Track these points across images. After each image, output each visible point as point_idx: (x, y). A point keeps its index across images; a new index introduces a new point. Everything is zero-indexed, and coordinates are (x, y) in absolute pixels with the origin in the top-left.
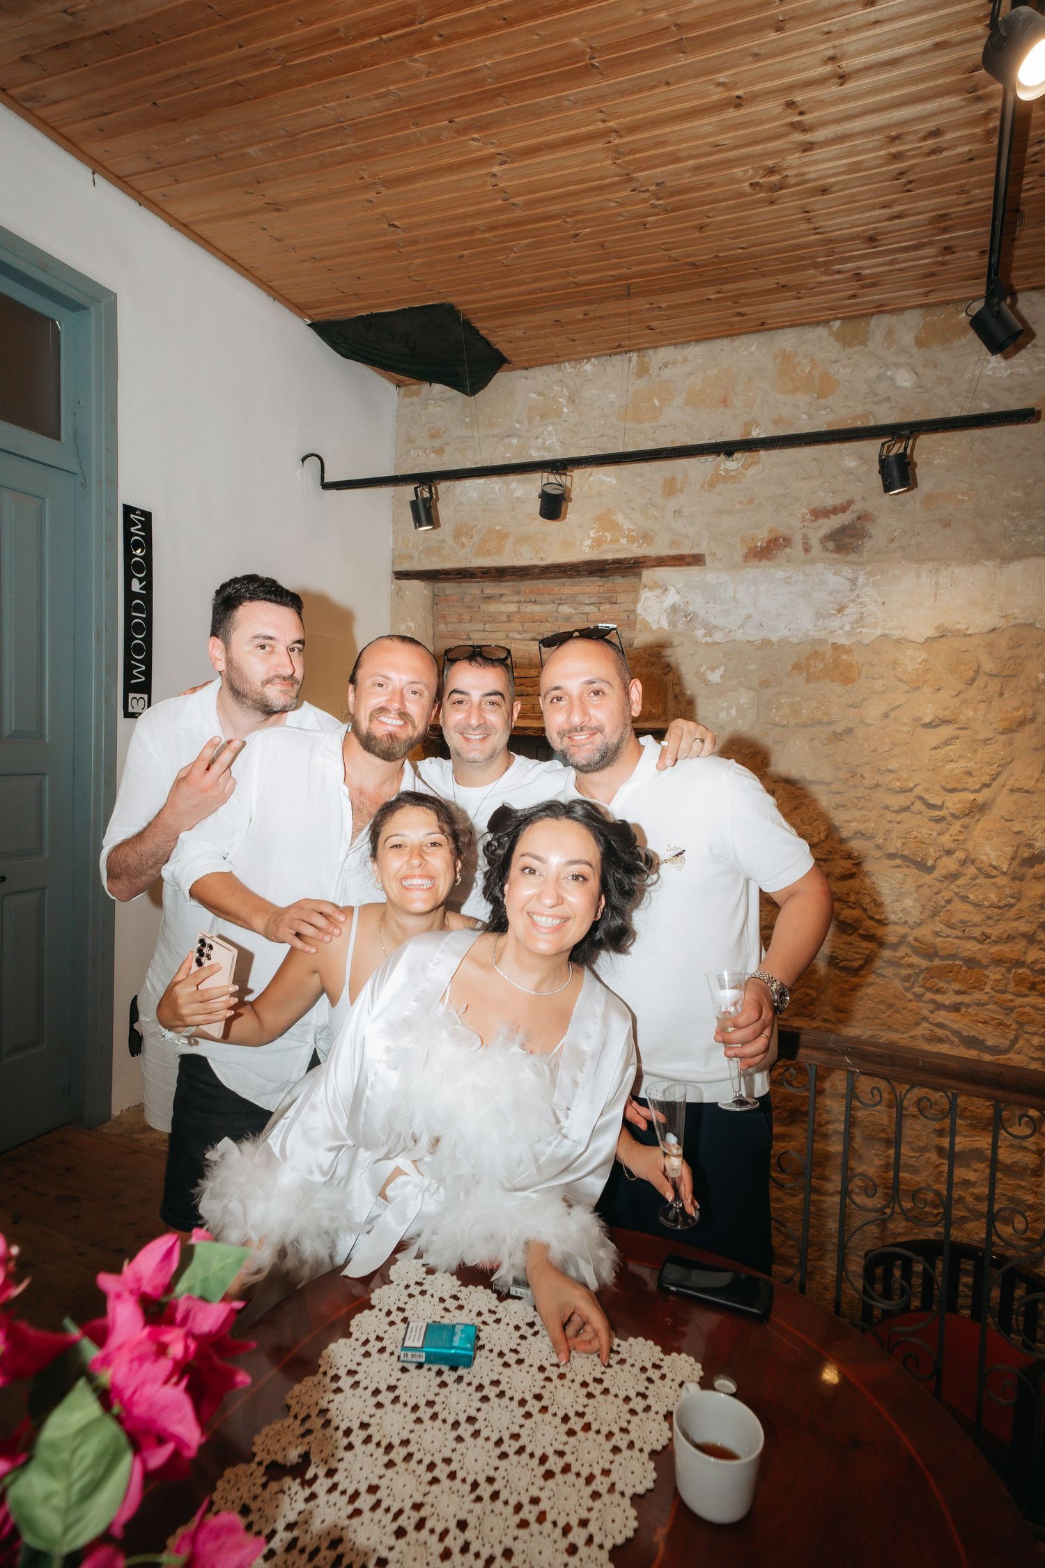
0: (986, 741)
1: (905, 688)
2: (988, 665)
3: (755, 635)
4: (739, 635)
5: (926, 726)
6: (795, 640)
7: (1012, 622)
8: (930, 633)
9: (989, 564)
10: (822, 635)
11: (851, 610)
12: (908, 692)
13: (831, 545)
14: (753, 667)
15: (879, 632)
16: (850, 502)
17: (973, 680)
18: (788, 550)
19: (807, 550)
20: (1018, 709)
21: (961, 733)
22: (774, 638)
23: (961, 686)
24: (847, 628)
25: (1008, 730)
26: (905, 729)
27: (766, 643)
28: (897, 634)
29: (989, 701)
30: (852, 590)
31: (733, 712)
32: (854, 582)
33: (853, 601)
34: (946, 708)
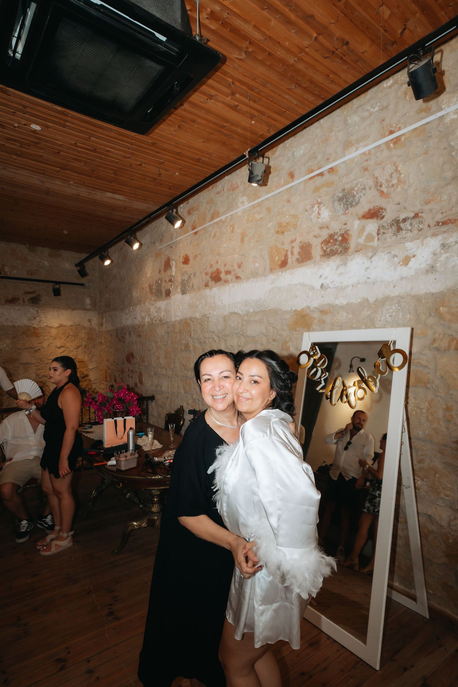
0: (72, 351)
1: (53, 338)
2: (71, 333)
3: (10, 324)
4: (5, 324)
5: (58, 348)
6: (22, 326)
7: (76, 324)
8: (58, 325)
9: (70, 310)
10: (30, 325)
11: (38, 319)
12: (53, 340)
13: (31, 302)
14: (10, 333)
15: (45, 325)
16: (35, 291)
17: (68, 337)
18: (18, 302)
19: (24, 302)
20: (78, 343)
21: (67, 349)
22: (16, 325)
23: (66, 338)
24: (37, 323)
25: (77, 348)
26: (54, 349)
27: (14, 326)
28: (50, 325)
29: (72, 341)
30: (37, 314)
31: (5, 345)
32: (38, 311)
33: (38, 316)
34: (63, 343)
